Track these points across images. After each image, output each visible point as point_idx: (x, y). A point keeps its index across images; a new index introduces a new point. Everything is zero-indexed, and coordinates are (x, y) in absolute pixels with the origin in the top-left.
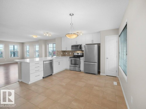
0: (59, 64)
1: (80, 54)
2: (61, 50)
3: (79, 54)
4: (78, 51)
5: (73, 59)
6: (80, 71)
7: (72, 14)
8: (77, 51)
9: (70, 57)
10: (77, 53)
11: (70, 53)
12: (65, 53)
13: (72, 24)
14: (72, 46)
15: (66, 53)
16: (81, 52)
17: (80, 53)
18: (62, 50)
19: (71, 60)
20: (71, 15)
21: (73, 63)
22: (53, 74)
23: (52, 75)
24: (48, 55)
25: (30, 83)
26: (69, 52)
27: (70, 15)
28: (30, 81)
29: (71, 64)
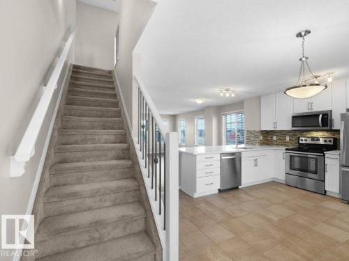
0: (256, 165)
1: (321, 142)
2: (258, 129)
3: (318, 140)
4: (317, 131)
5: (296, 153)
6: (325, 193)
7: (303, 34)
8: (313, 131)
9: (287, 149)
10: (313, 139)
11: (288, 138)
12: (269, 138)
13: (304, 59)
14: (293, 117)
15: (275, 138)
16: (326, 134)
17: (321, 137)
18: (262, 129)
19: (291, 156)
20: (301, 36)
21: (297, 166)
22: (240, 187)
23: (237, 188)
24: (223, 142)
25: (196, 196)
26: (282, 134)
27: (299, 35)
28: (196, 192)
29: (291, 168)
